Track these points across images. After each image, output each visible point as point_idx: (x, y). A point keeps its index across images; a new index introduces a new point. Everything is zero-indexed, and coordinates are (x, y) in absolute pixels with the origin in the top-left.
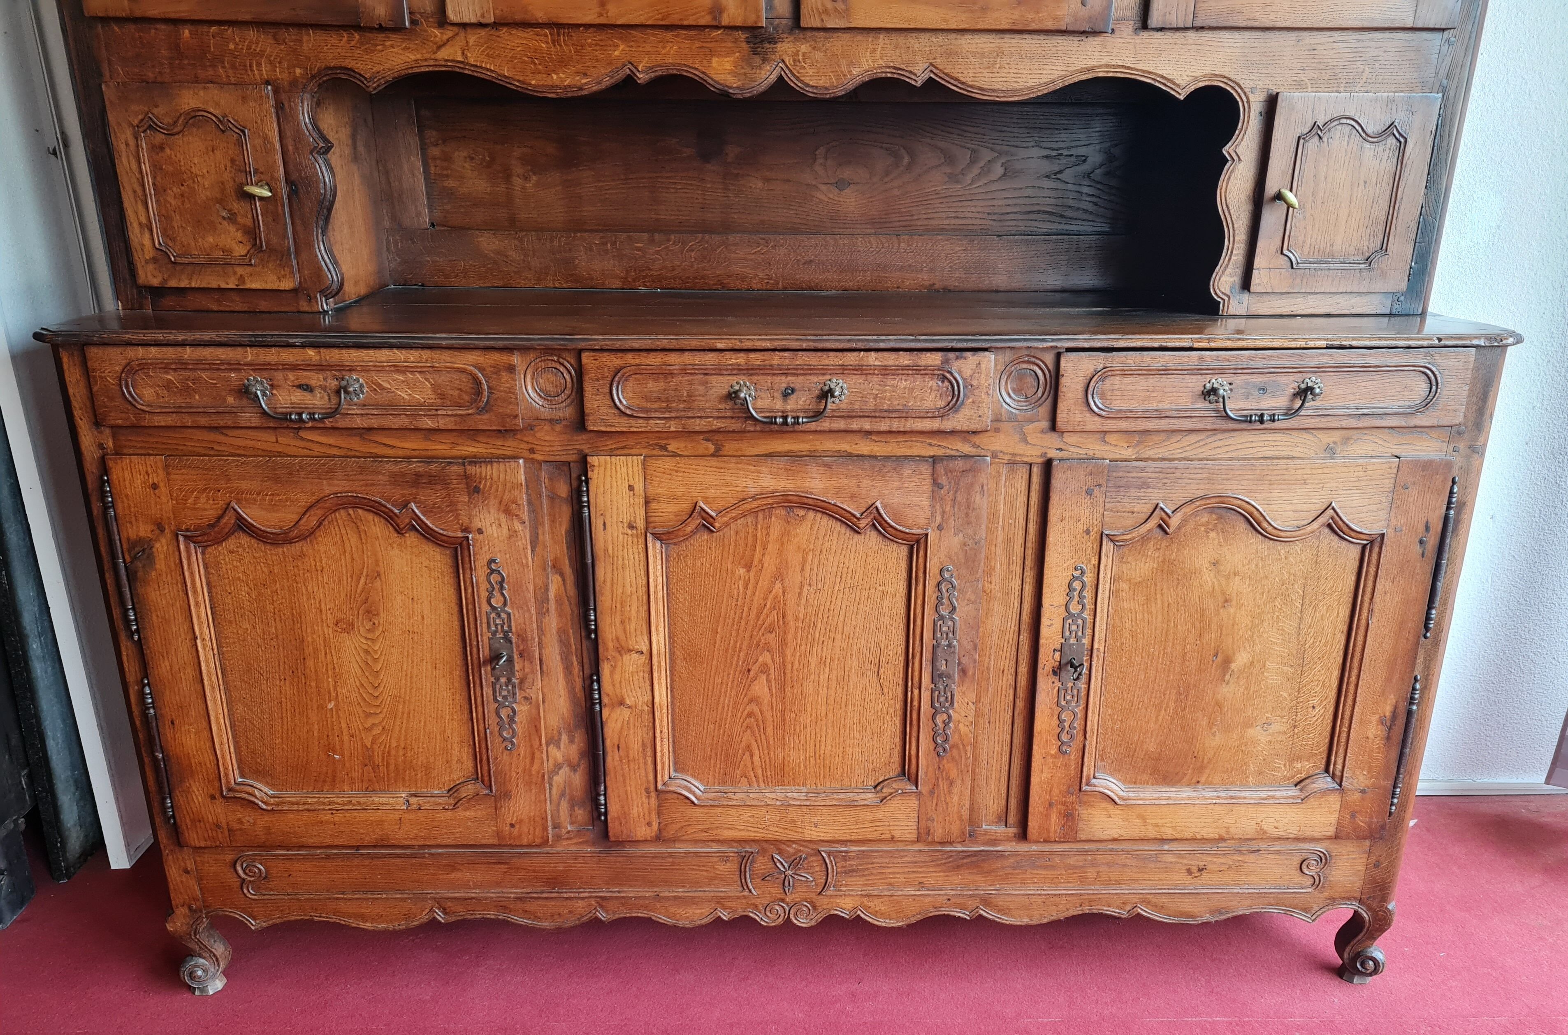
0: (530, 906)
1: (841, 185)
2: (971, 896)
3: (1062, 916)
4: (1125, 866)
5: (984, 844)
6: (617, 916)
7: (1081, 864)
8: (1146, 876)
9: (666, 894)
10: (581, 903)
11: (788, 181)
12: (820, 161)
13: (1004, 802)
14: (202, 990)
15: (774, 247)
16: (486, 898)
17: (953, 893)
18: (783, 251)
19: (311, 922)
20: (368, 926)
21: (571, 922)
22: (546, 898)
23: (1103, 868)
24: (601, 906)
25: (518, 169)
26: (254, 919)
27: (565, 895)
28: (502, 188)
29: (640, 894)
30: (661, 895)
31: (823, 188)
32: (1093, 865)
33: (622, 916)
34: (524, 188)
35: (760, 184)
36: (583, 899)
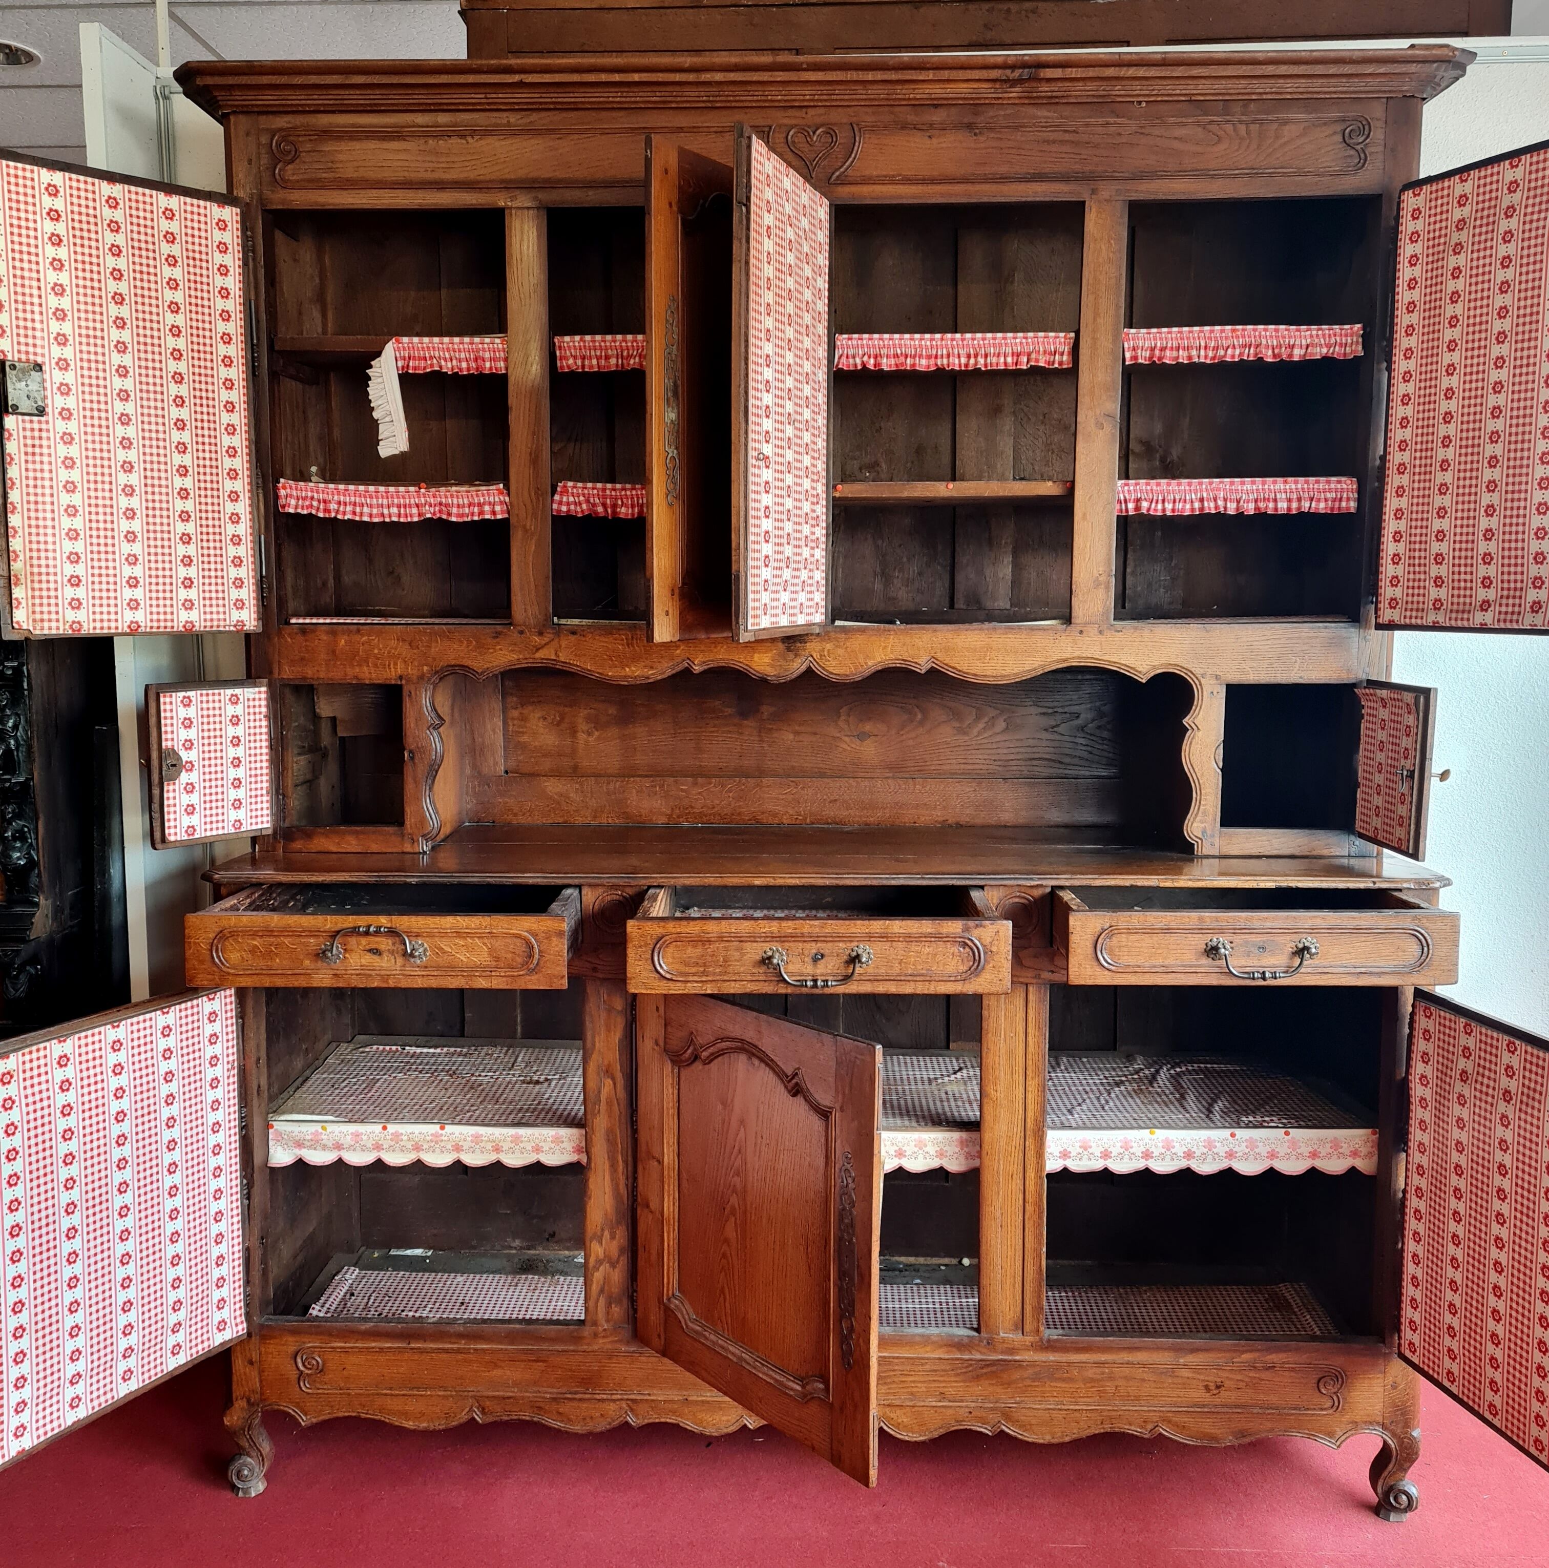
0: (565, 1408)
1: (862, 736)
2: (992, 1409)
3: (1084, 1434)
4: (1143, 1380)
5: (1002, 1353)
6: (646, 1421)
7: (1099, 1377)
8: (1165, 1392)
9: (695, 1398)
10: (612, 1406)
11: (815, 734)
12: (843, 718)
13: (1019, 1308)
14: (246, 1491)
15: (803, 788)
16: (523, 1398)
17: (973, 1405)
18: (810, 792)
19: (357, 1418)
20: (410, 1425)
21: (601, 1426)
22: (580, 1400)
23: (1121, 1383)
24: (632, 1410)
25: (583, 726)
26: (306, 1415)
27: (597, 1397)
28: (569, 742)
29: (670, 1398)
30: (690, 1398)
31: (846, 739)
32: (1111, 1378)
33: (651, 1421)
34: (587, 741)
35: (791, 736)
36: (614, 1401)
